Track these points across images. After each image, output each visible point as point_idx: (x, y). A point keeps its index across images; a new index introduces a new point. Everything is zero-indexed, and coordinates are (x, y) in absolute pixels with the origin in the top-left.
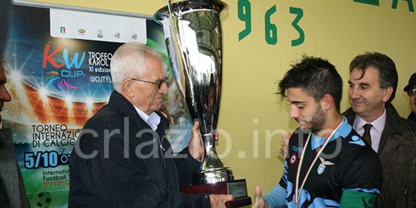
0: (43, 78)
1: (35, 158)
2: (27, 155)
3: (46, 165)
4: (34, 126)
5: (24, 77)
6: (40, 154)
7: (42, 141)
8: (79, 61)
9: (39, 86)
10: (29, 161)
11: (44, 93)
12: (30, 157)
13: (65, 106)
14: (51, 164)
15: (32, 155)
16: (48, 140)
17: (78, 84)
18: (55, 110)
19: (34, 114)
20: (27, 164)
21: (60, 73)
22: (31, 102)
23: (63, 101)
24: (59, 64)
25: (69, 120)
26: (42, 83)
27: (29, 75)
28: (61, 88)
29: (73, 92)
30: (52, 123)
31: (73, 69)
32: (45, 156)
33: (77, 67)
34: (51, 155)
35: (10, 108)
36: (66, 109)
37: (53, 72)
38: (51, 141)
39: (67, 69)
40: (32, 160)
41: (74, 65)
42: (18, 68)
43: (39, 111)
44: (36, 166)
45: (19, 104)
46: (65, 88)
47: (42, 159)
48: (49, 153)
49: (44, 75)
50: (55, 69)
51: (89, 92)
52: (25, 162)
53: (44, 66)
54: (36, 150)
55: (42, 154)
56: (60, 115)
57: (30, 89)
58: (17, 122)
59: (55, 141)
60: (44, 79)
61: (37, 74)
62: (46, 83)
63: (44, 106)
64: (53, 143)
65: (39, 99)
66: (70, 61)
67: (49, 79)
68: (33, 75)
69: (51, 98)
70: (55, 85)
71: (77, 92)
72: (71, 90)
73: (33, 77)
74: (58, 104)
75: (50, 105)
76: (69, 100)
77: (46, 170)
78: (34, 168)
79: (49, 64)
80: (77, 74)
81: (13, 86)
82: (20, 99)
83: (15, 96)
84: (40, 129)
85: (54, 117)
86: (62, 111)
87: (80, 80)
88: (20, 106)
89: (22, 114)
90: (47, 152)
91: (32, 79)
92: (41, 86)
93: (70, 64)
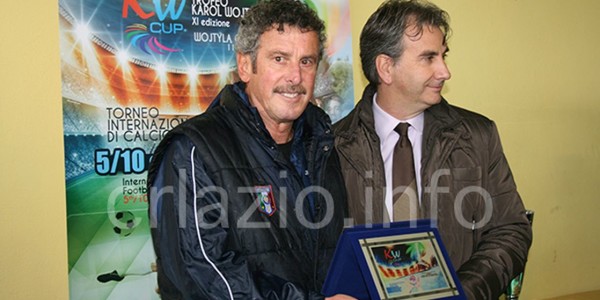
0: (122, 34)
1: (111, 158)
2: (99, 154)
3: (127, 169)
4: (109, 109)
5: (95, 33)
6: (118, 152)
7: (121, 133)
8: (177, 8)
9: (116, 47)
10: (102, 163)
11: (124, 57)
12: (103, 156)
13: (156, 78)
14: (135, 168)
15: (106, 153)
16: (129, 130)
17: (176, 44)
18: (140, 84)
19: (109, 91)
20: (99, 167)
21: (148, 27)
22: (104, 71)
23: (152, 71)
24: (147, 12)
25: (161, 99)
26: (121, 42)
27: (102, 29)
28: (150, 51)
30: (137, 104)
31: (168, 21)
32: (126, 155)
33: (175, 17)
34: (135, 153)
35: (74, 81)
37: (138, 25)
38: (135, 132)
39: (158, 21)
40: (106, 160)
41: (169, 14)
42: (87, 17)
43: (118, 86)
44: (113, 171)
45: (87, 73)
46: (157, 52)
47: (121, 160)
48: (131, 151)
49: (125, 30)
50: (140, 21)
51: (192, 57)
52: (96, 164)
53: (125, 15)
54: (112, 146)
55: (122, 152)
56: (148, 93)
57: (103, 50)
58: (85, 101)
59: (141, 133)
60: (125, 36)
61: (114, 28)
62: (127, 41)
63: (124, 77)
64: (138, 135)
65: (117, 67)
66: (164, 8)
67: (132, 37)
68: (109, 29)
69: (137, 66)
70: (141, 46)
71: (175, 57)
72: (165, 54)
73: (108, 33)
74: (144, 76)
75: (133, 77)
76: (161, 69)
77: (128, 177)
78: (109, 173)
79: (131, 12)
80: (174, 29)
81: (78, 46)
82: (89, 66)
83: (81, 62)
84: (119, 113)
85: (139, 96)
86: (152, 86)
87: (179, 38)
88: (89, 77)
89: (92, 89)
90: (128, 149)
91: (107, 36)
92: (120, 46)
93: (163, 13)
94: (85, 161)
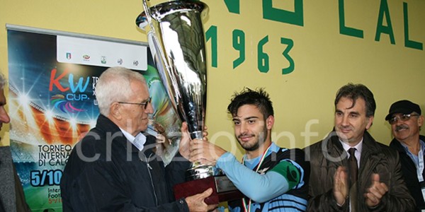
0: (49, 101)
1: (41, 176)
2: (33, 173)
3: (51, 182)
4: (40, 146)
5: (32, 100)
6: (45, 172)
7: (47, 161)
8: (83, 85)
9: (45, 108)
10: (35, 179)
11: (50, 115)
12: (36, 175)
13: (70, 128)
14: (56, 182)
15: (38, 173)
16: (53, 159)
17: (82, 106)
18: (59, 130)
19: (40, 135)
20: (33, 182)
21: (65, 96)
22: (38, 123)
23: (68, 123)
24: (65, 88)
25: (73, 140)
26: (48, 106)
27: (36, 97)
28: (66, 111)
29: (78, 115)
30: (58, 143)
31: (78, 93)
32: (50, 174)
33: (82, 91)
34: (56, 173)
35: (18, 129)
36: (71, 131)
37: (59, 96)
38: (56, 160)
39: (72, 93)
40: (38, 177)
41: (78, 89)
42: (26, 91)
43: (46, 133)
44: (42, 184)
45: (26, 125)
46: (70, 111)
47: (47, 177)
48: (54, 172)
49: (51, 98)
50: (61, 93)
51: (93, 114)
52: (31, 180)
53: (51, 90)
54: (41, 169)
55: (48, 172)
56: (64, 136)
57: (37, 111)
58: (25, 142)
59: (60, 160)
60: (51, 102)
61: (44, 97)
62: (52, 105)
63: (50, 127)
64: (58, 162)
65: (45, 121)
66: (75, 85)
67: (55, 102)
68: (41, 98)
69: (57, 120)
70: (61, 108)
71: (81, 115)
72: (76, 112)
73: (40, 100)
74: (62, 126)
75: (56, 127)
76: (73, 122)
77: (51, 188)
78: (39, 185)
79: (55, 87)
80: (82, 98)
81: (21, 108)
82: (27, 120)
83: (22, 118)
84: (46, 149)
85: (59, 138)
86: (67, 132)
87: (84, 103)
88: (27, 127)
89: (29, 134)
90: (52, 170)
91: (39, 102)
92: (47, 108)
93: (75, 88)
94: (24, 178)
